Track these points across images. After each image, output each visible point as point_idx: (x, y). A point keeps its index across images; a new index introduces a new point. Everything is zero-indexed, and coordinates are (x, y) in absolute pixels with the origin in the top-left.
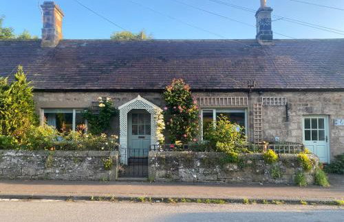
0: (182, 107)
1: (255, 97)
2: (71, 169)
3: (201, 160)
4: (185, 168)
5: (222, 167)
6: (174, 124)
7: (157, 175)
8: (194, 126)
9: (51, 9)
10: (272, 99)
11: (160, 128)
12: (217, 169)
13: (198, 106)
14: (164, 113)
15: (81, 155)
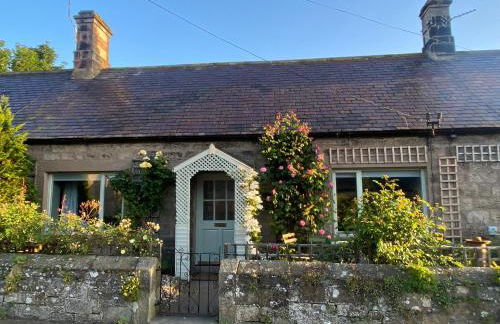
0: (295, 166)
1: (440, 146)
2: (56, 296)
3: (342, 284)
4: (302, 301)
5: (392, 303)
6: (279, 199)
7: (239, 316)
8: (319, 204)
9: (89, 20)
10: (477, 149)
11: (252, 208)
12: (381, 307)
13: (327, 164)
14: (259, 179)
15: (79, 265)
